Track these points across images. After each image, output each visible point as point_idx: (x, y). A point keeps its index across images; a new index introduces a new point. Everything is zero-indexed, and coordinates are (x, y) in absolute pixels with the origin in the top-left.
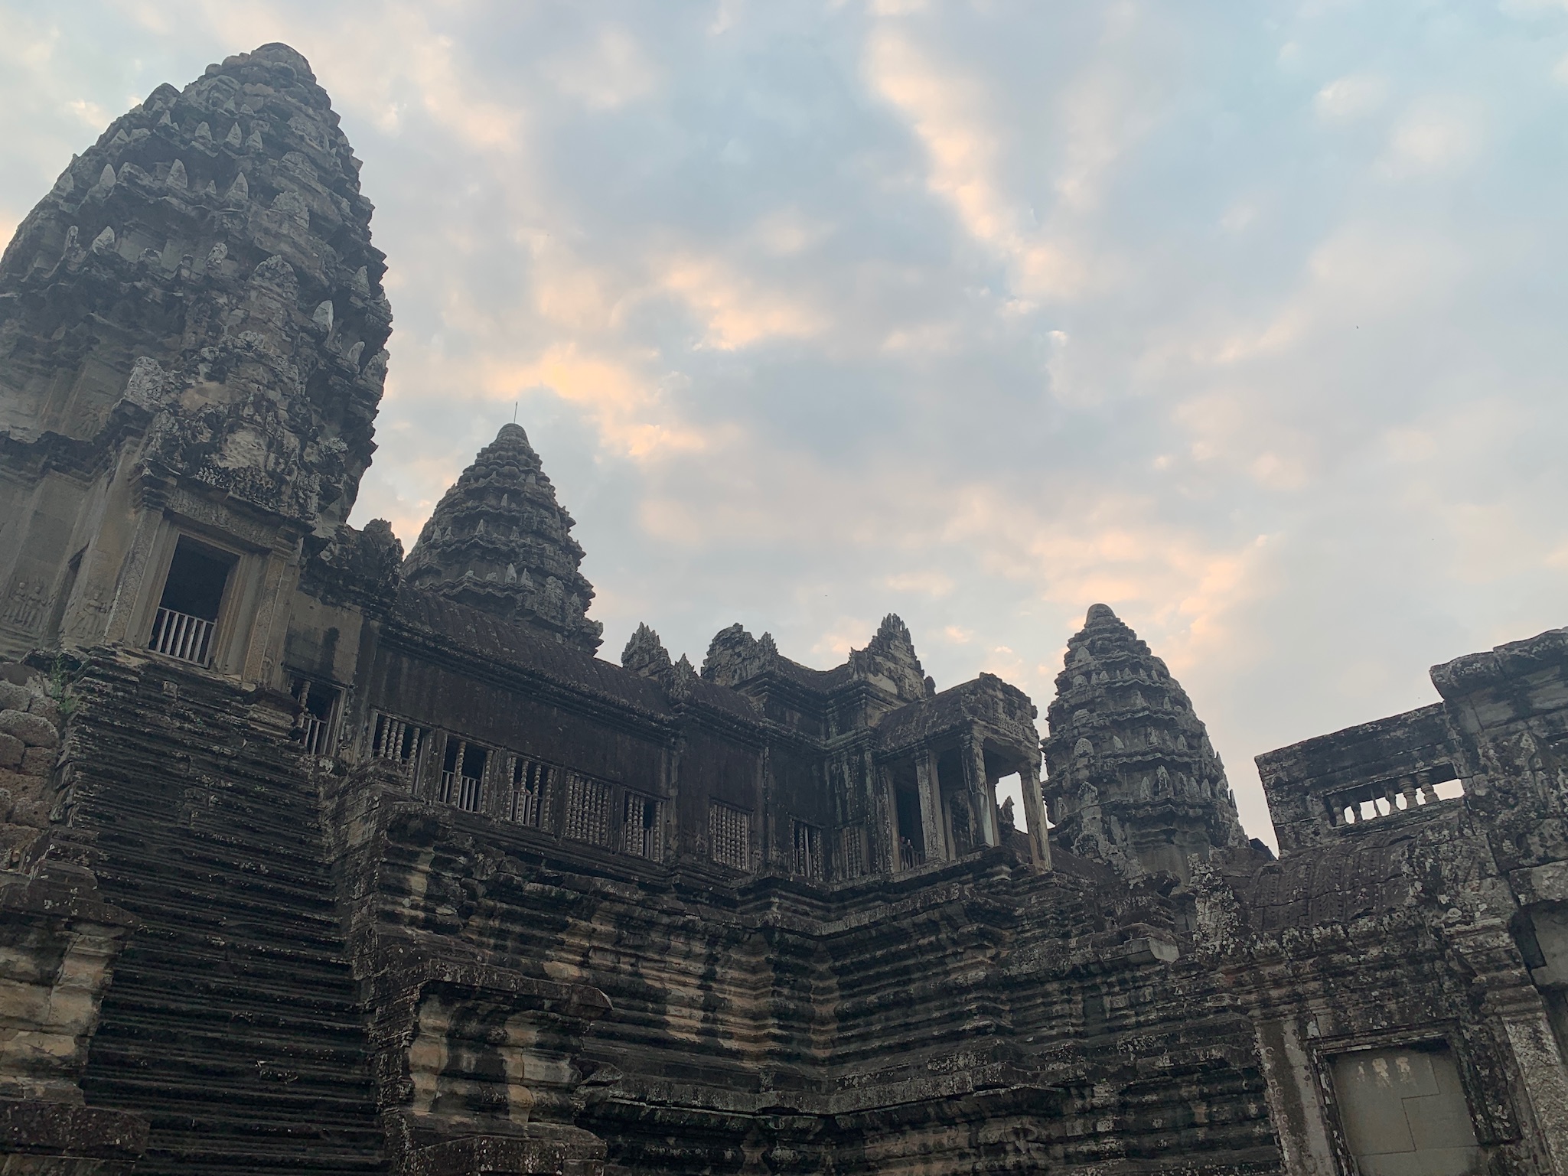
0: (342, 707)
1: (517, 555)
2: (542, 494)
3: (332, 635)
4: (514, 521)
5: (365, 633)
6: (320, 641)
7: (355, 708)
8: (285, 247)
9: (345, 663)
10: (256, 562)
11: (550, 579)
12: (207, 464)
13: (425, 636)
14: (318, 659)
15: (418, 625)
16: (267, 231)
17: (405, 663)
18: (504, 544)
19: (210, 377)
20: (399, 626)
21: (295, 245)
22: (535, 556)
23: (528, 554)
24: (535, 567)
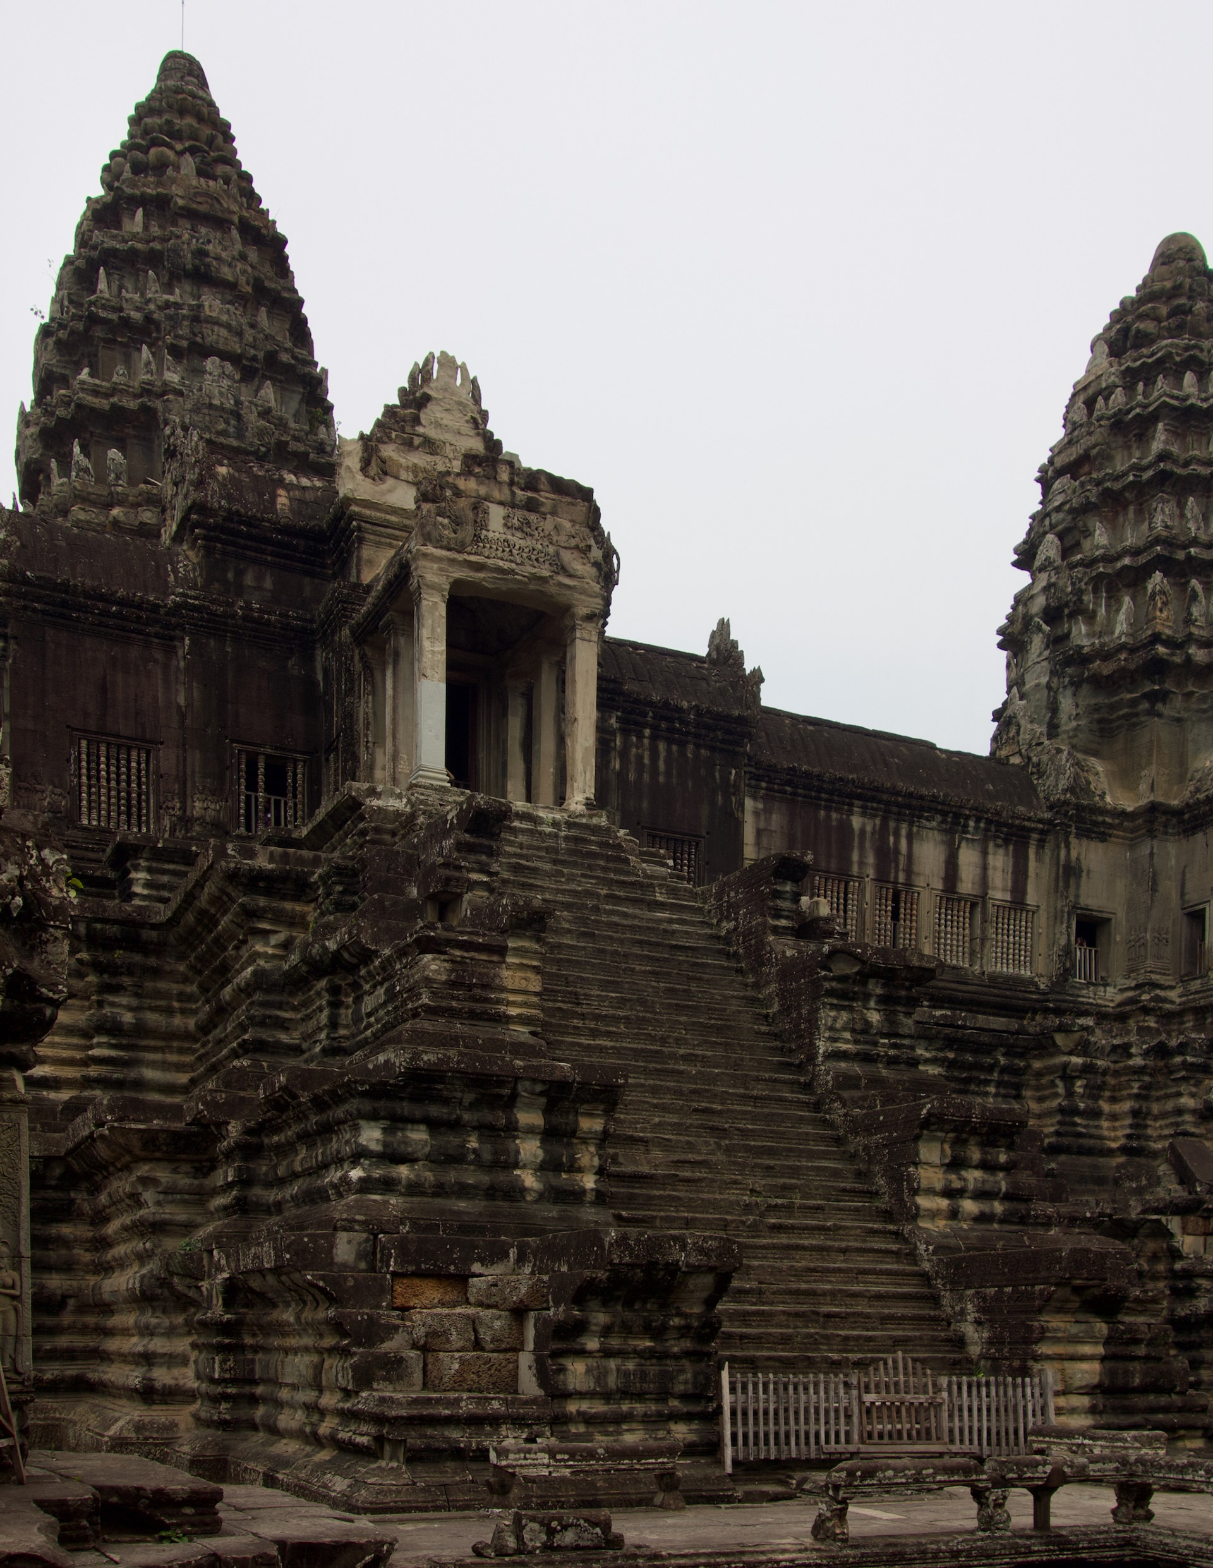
1: (158, 325)
2: (207, 194)
4: (154, 259)
11: (212, 364)
18: (138, 309)
22: (186, 323)
23: (175, 321)
24: (185, 344)
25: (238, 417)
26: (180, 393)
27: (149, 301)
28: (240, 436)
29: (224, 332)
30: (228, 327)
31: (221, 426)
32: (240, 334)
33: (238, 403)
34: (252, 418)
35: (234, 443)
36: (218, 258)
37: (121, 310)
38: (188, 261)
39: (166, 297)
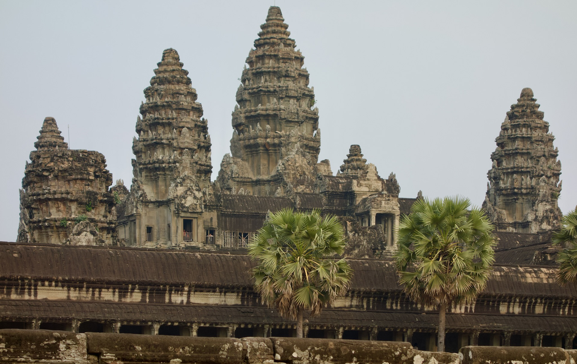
0: (216, 233)
1: (277, 92)
3: (211, 219)
4: (275, 73)
5: (218, 216)
6: (209, 221)
7: (219, 233)
8: (186, 145)
9: (215, 224)
10: (196, 220)
11: (291, 101)
12: (185, 207)
13: (231, 212)
14: (210, 225)
15: (228, 210)
16: (182, 143)
17: (228, 219)
18: (272, 88)
19: (181, 186)
20: (224, 211)
21: (188, 143)
22: (285, 91)
23: (282, 91)
24: (284, 96)
25: (298, 114)
26: (284, 110)
27: (274, 85)
28: (298, 118)
29: (293, 92)
30: (294, 90)
31: (294, 117)
32: (297, 91)
33: (298, 110)
34: (301, 114)
35: (296, 120)
36: (291, 71)
37: (267, 88)
38: (284, 74)
39: (279, 84)
